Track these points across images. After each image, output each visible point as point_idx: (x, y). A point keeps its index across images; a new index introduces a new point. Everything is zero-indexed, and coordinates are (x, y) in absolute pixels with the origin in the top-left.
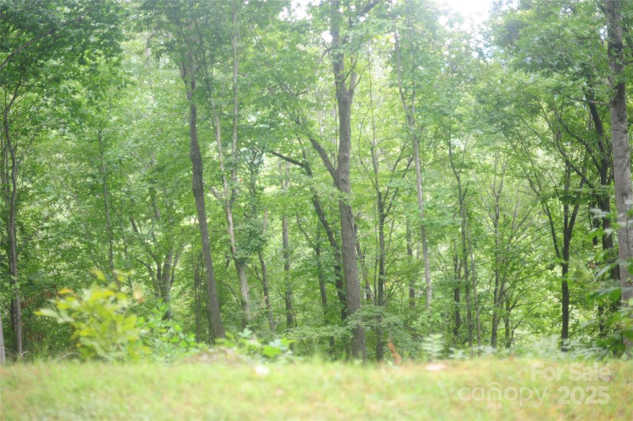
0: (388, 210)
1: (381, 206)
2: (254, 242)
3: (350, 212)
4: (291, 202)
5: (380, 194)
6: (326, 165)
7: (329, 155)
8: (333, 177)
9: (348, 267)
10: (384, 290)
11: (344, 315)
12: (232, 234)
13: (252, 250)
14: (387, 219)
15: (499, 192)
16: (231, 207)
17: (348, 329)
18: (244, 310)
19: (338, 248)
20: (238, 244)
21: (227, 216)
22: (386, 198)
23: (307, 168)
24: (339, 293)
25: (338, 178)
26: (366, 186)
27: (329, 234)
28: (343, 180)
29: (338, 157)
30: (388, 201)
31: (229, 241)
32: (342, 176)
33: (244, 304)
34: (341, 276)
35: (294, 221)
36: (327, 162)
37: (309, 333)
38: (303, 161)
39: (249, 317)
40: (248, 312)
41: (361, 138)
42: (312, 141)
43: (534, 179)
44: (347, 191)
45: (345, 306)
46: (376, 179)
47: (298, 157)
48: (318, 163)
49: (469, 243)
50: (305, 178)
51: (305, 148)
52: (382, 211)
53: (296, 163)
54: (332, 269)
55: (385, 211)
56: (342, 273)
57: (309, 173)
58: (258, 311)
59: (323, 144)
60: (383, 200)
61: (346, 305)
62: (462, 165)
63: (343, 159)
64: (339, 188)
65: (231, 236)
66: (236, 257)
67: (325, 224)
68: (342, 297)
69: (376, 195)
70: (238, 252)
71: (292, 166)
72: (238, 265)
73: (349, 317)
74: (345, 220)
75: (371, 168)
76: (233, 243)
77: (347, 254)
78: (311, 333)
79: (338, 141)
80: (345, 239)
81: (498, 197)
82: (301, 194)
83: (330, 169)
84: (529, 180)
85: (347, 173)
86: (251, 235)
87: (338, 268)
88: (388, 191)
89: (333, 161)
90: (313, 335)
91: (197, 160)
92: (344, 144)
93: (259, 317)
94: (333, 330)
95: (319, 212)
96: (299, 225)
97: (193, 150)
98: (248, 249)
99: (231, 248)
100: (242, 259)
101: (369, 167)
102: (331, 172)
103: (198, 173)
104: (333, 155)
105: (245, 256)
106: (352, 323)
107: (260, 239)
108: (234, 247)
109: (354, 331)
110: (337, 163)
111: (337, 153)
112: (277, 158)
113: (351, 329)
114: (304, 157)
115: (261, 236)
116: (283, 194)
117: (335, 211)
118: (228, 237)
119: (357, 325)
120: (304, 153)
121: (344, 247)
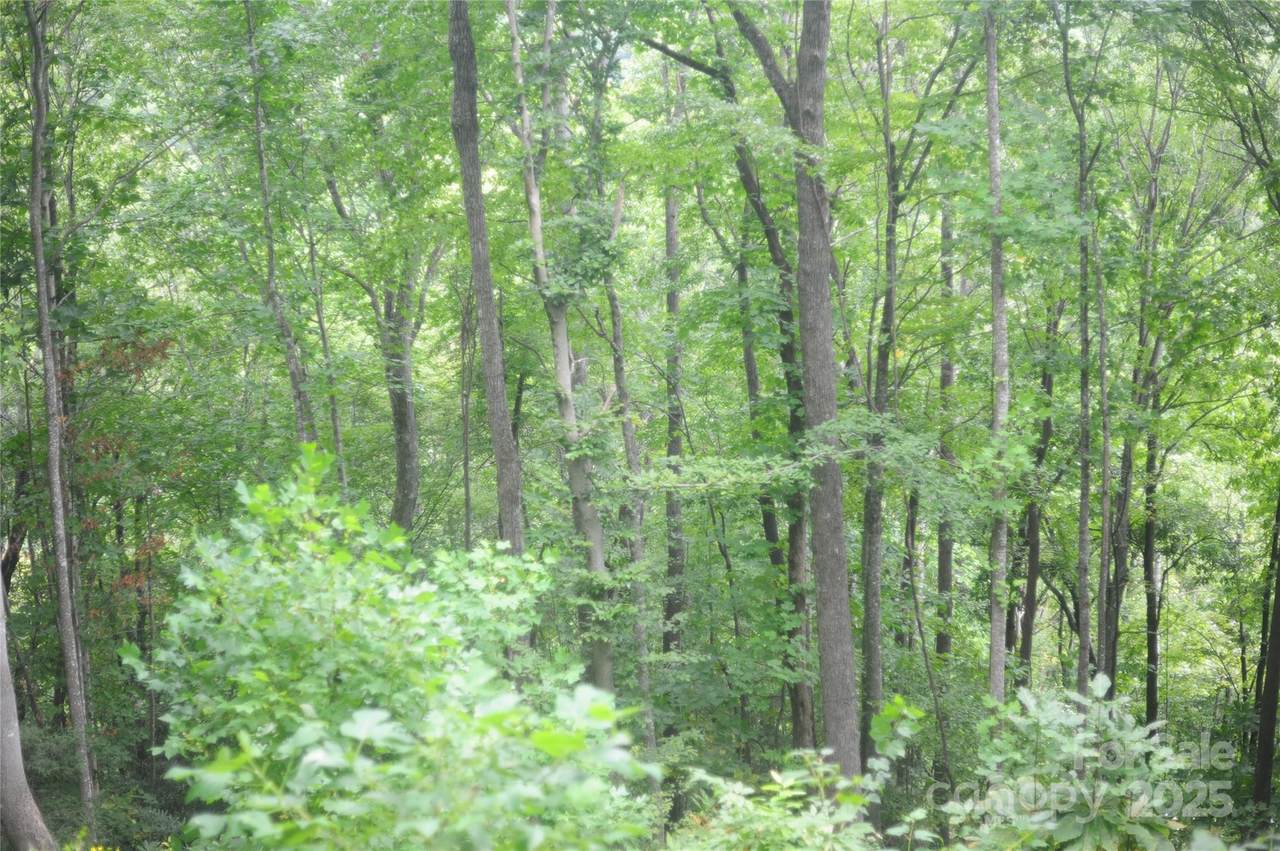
0: (908, 188)
1: (894, 175)
2: (590, 259)
3: (821, 189)
4: (686, 157)
5: (891, 148)
6: (769, 76)
7: (777, 50)
8: (785, 106)
9: (810, 317)
10: (890, 367)
11: (796, 425)
12: (539, 237)
13: (584, 276)
14: (903, 207)
15: (1161, 149)
16: (537, 173)
17: (804, 468)
18: (563, 415)
19: (788, 269)
20: (551, 262)
21: (528, 193)
22: (905, 156)
23: (724, 81)
24: (787, 374)
25: (797, 110)
26: (860, 128)
27: (770, 234)
28: (807, 113)
29: (799, 58)
30: (910, 165)
31: (531, 253)
32: (807, 105)
33: (562, 401)
34: (792, 335)
35: (690, 201)
36: (771, 69)
37: (713, 474)
38: (716, 63)
39: (574, 434)
40: (571, 421)
41: (854, 14)
42: (738, 16)
43: (1250, 124)
44: (816, 140)
45: (798, 402)
46: (885, 111)
47: (705, 53)
48: (750, 71)
49: (1097, 272)
50: (719, 107)
51: (723, 31)
52: (895, 188)
53: (699, 66)
54: (774, 318)
55: (902, 188)
56: (795, 327)
57: (730, 94)
58: (595, 422)
59: (763, 24)
60: (897, 163)
61: (801, 399)
62: (1092, 88)
63: (811, 65)
64: (797, 133)
65: (536, 240)
66: (548, 293)
67: (761, 211)
68: (794, 383)
69: (882, 149)
70: (553, 282)
71: (691, 72)
72: (551, 311)
73: (809, 434)
74: (808, 209)
75: (872, 82)
76: (540, 258)
77: (810, 289)
78: (718, 473)
79: (801, 18)
80: (805, 250)
81: (1157, 161)
82: (710, 139)
83: (780, 87)
84: (1239, 125)
85: (818, 97)
86: (583, 240)
87: (786, 316)
88: (910, 141)
89: (787, 67)
90: (720, 480)
91: (465, 56)
92: (814, 28)
93: (596, 434)
94: (769, 467)
95: (748, 182)
96: (703, 210)
97: (456, 31)
98: (577, 274)
99: (536, 271)
100: (560, 296)
101: (868, 80)
102: (779, 92)
103: (467, 87)
104: (787, 51)
105: (567, 291)
106: (816, 453)
107: (606, 252)
108: (543, 269)
109: (819, 473)
110: (795, 69)
111: (795, 46)
112: (656, 53)
113: (811, 466)
114: (719, 52)
115: (607, 245)
116: (669, 136)
117: (785, 184)
118: (529, 243)
119: (827, 458)
120: (719, 45)
121: (803, 273)
